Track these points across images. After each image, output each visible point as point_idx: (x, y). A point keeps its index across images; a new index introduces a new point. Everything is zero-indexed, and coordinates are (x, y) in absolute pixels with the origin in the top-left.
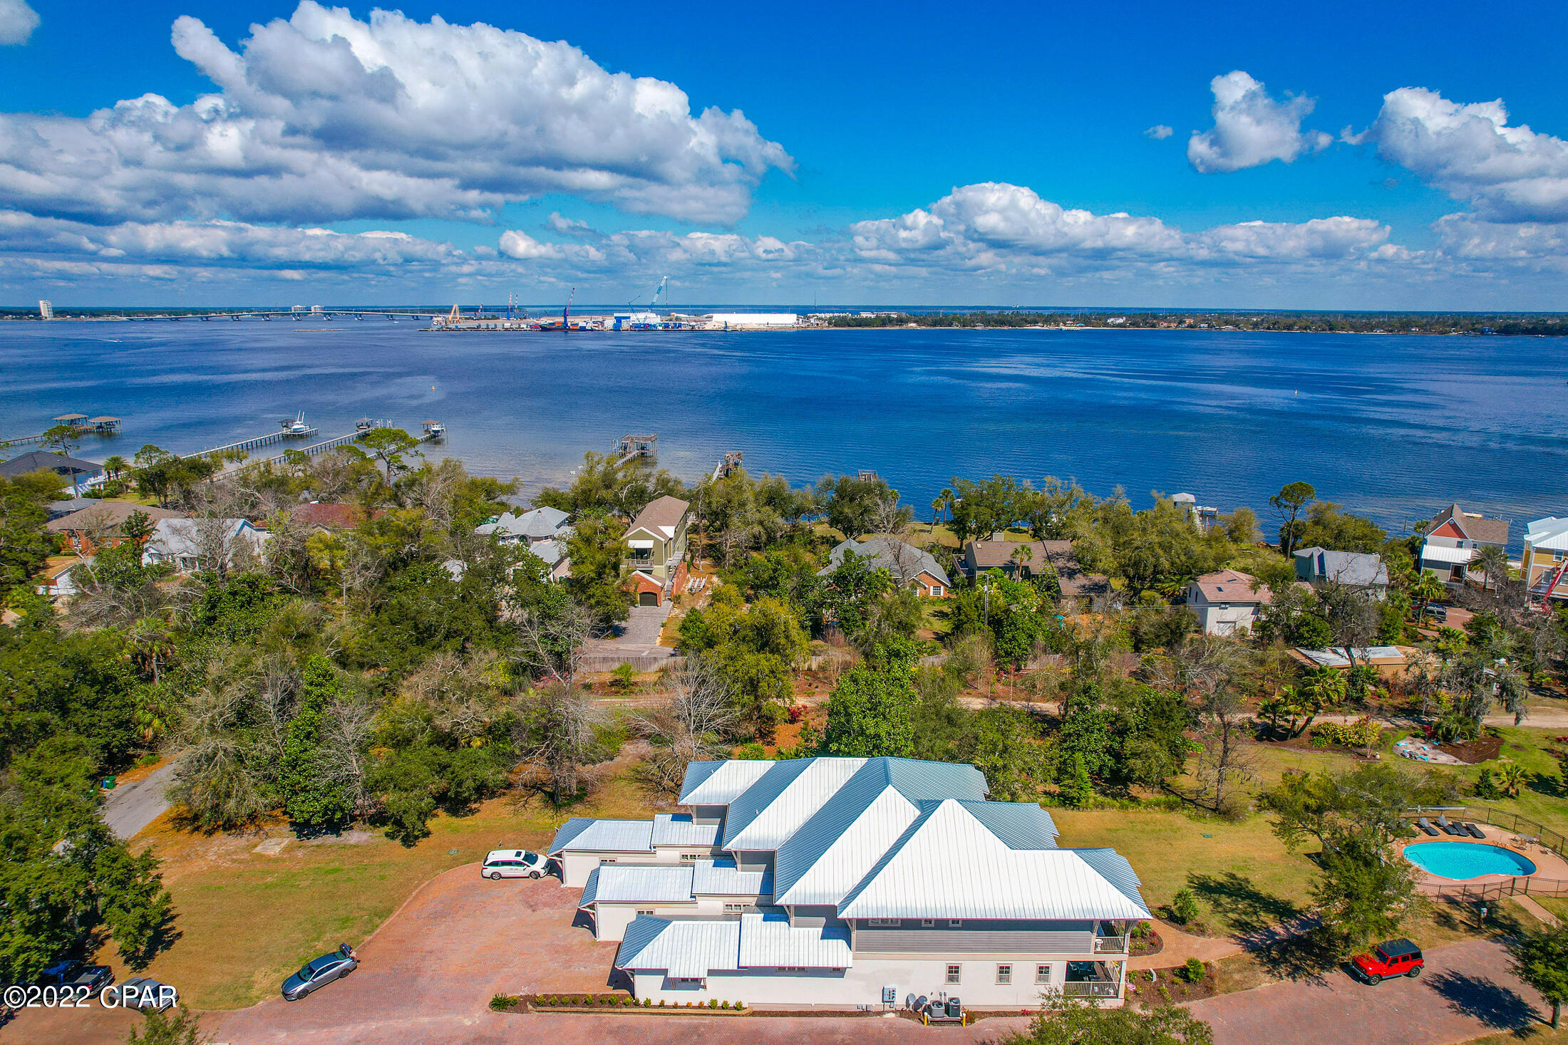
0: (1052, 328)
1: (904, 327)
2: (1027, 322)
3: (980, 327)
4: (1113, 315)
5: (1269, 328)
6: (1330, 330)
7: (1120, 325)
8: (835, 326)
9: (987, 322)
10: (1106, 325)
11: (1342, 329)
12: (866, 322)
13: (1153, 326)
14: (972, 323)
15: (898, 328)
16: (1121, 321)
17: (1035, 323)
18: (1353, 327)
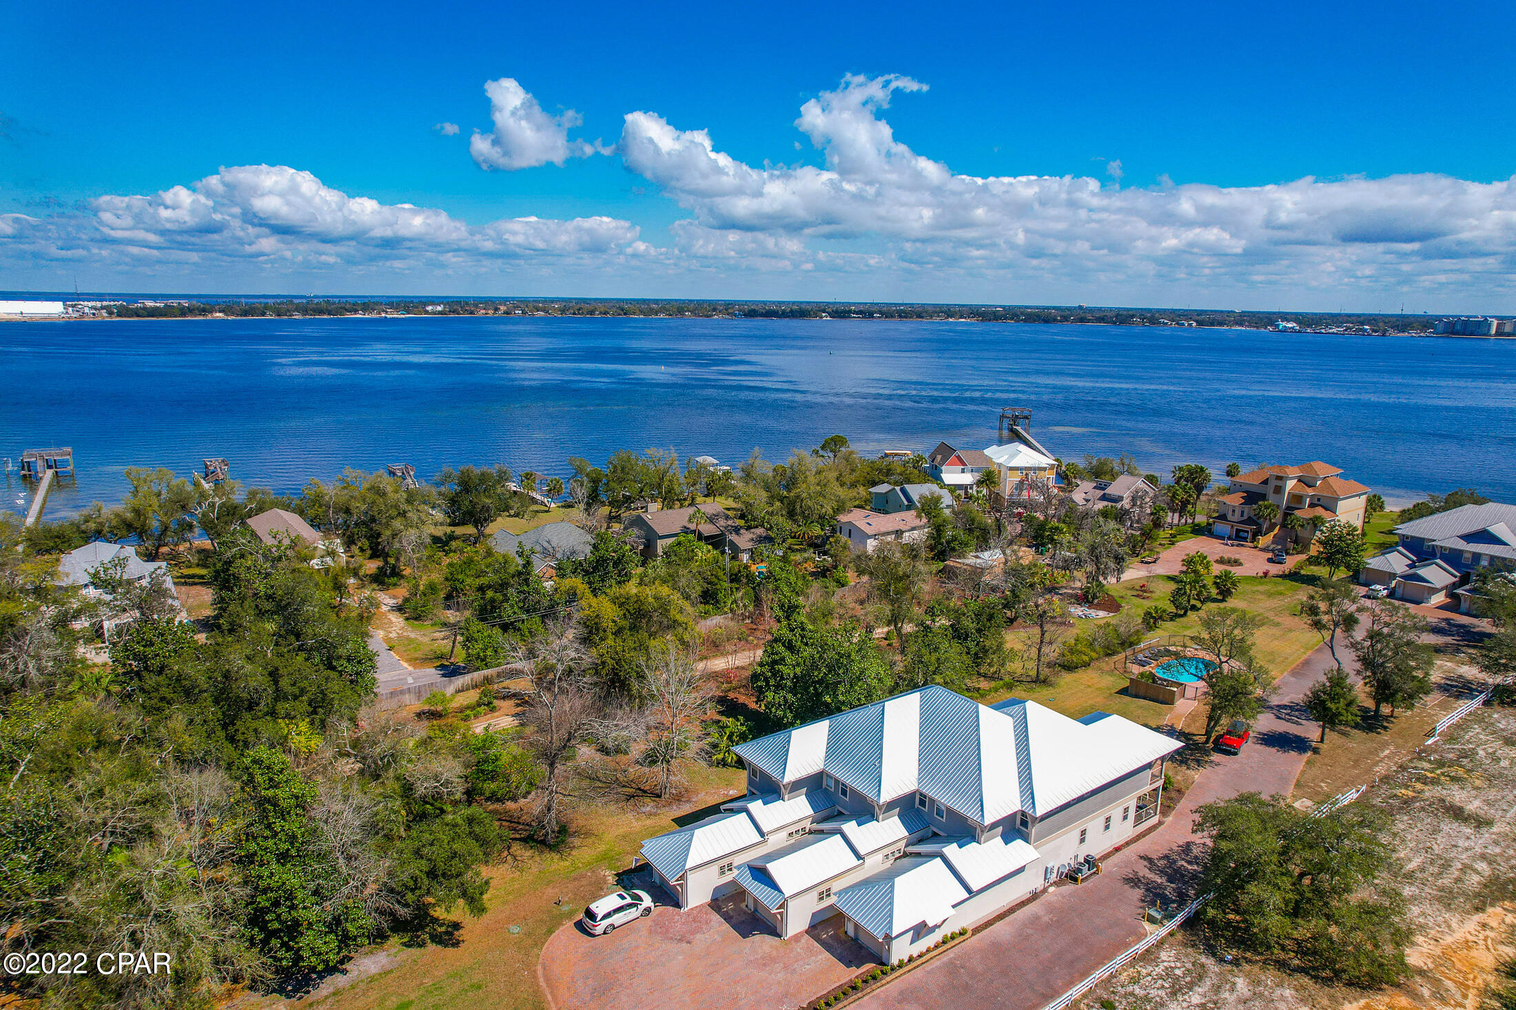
0: (374, 316)
1: (209, 317)
2: (347, 310)
3: (298, 316)
4: (433, 303)
5: (574, 314)
6: (625, 314)
7: (440, 313)
8: (119, 316)
9: (304, 310)
10: (427, 312)
11: (634, 314)
12: (153, 312)
13: (472, 313)
14: (288, 312)
15: (201, 318)
16: (439, 308)
17: (356, 311)
18: (641, 312)
